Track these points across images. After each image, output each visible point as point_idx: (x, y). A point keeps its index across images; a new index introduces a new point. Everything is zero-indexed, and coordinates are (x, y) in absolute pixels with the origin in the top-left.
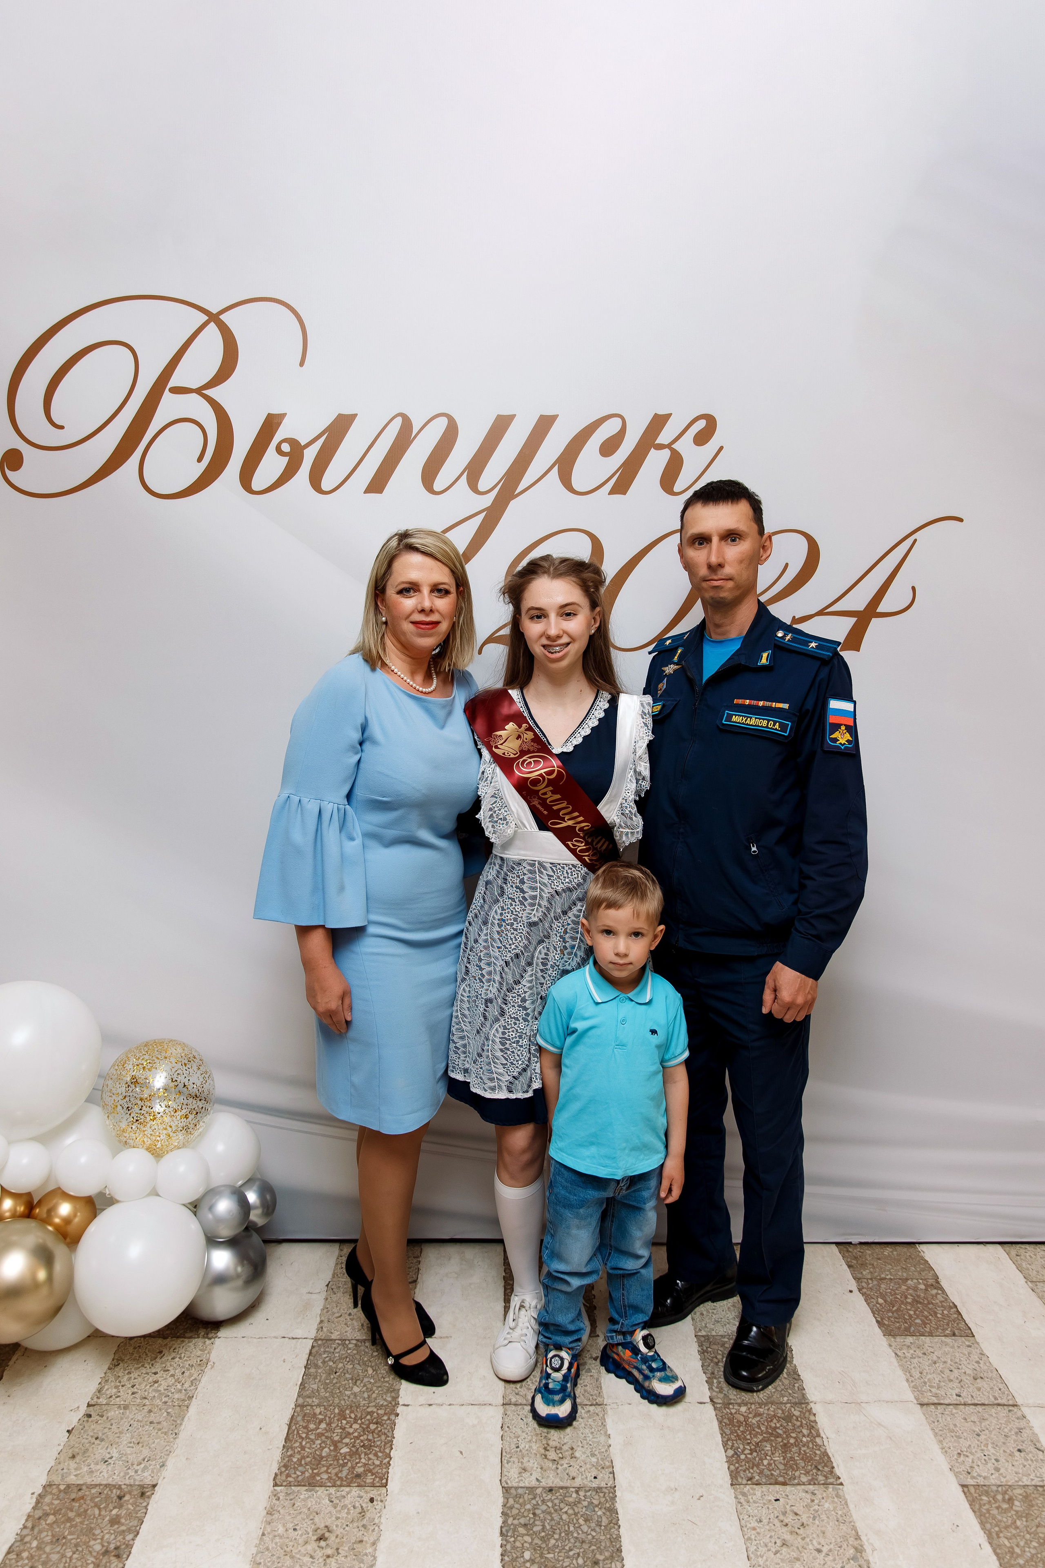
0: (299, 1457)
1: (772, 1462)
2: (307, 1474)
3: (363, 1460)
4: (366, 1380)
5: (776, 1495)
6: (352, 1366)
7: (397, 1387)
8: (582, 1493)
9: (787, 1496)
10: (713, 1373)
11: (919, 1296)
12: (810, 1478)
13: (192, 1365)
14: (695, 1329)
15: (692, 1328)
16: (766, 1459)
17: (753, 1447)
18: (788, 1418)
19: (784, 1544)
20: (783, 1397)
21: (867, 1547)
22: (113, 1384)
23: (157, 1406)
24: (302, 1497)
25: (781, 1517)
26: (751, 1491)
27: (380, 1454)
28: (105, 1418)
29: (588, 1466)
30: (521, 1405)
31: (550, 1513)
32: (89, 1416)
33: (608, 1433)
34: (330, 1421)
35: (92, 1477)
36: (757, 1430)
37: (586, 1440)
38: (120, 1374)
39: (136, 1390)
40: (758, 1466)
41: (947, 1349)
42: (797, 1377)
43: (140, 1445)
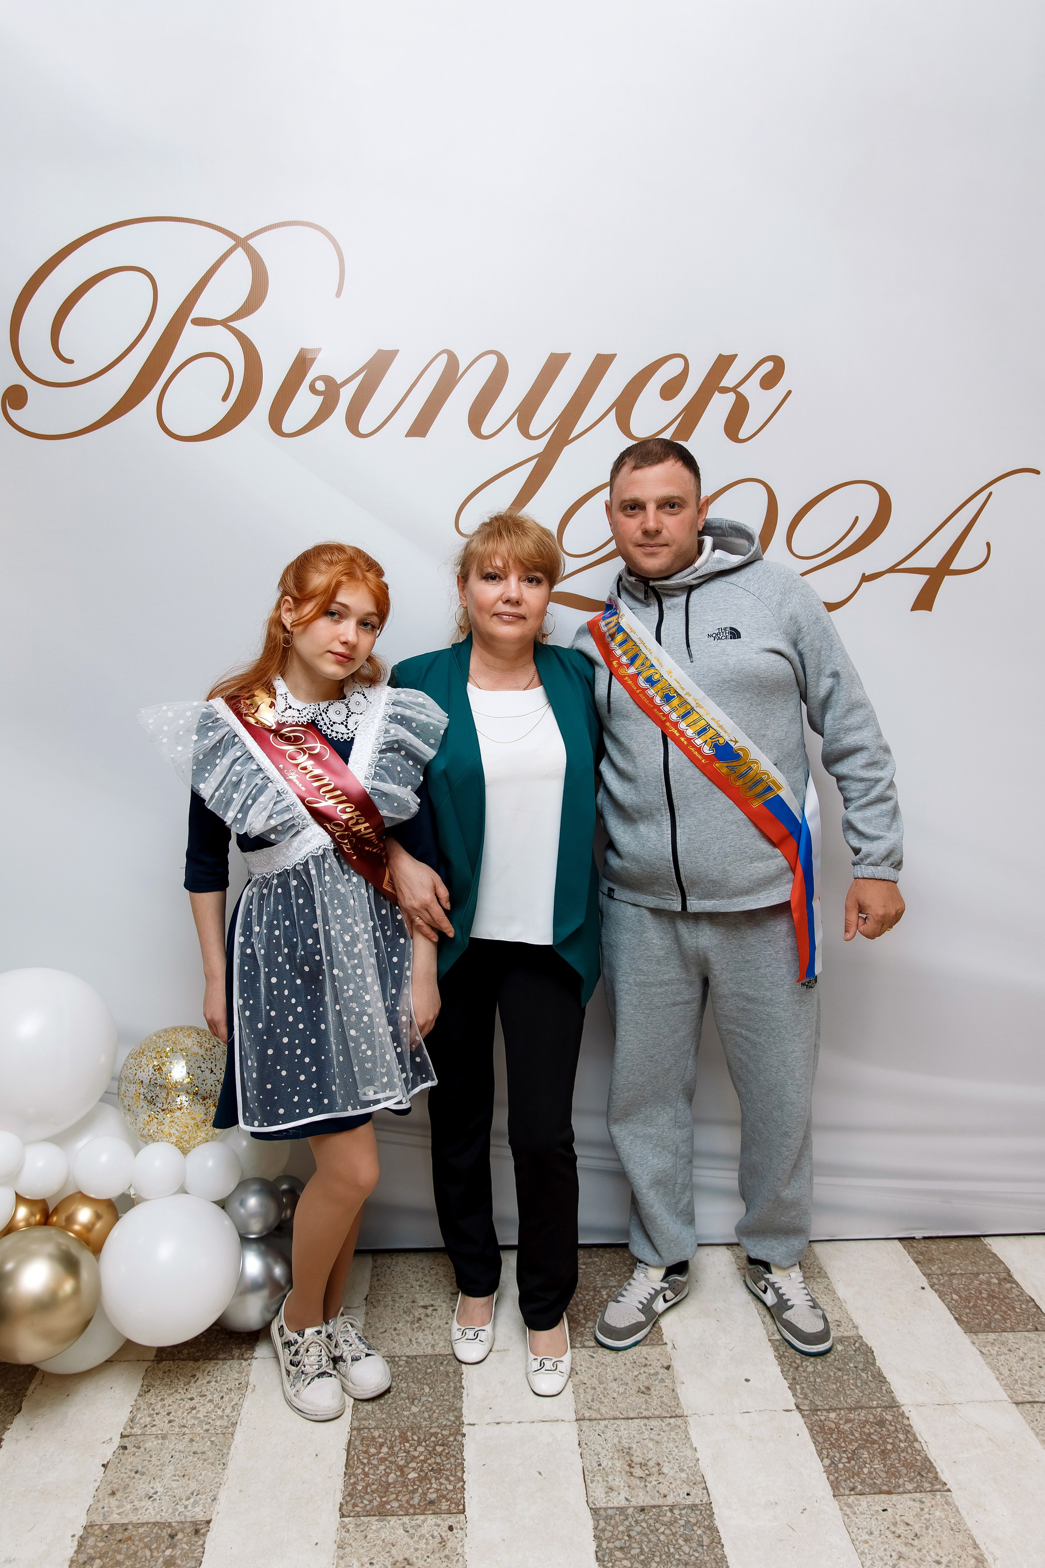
0: (364, 1484)
1: (872, 1470)
2: (375, 1503)
3: (434, 1486)
4: (423, 1399)
5: (882, 1505)
6: (405, 1385)
7: (458, 1406)
8: (676, 1512)
9: (895, 1505)
10: (794, 1379)
11: (993, 1291)
12: (915, 1485)
13: (231, 1389)
14: (768, 1333)
15: (765, 1332)
16: (866, 1467)
17: (850, 1455)
18: (881, 1423)
19: (900, 1557)
20: (872, 1400)
21: (987, 1556)
22: (146, 1412)
23: (199, 1435)
24: (374, 1528)
25: (893, 1529)
26: (856, 1502)
27: (452, 1478)
28: (142, 1449)
29: (678, 1482)
30: (595, 1419)
31: (646, 1535)
32: (125, 1448)
33: (694, 1446)
34: (391, 1444)
35: (137, 1515)
36: (851, 1437)
37: (672, 1454)
38: (153, 1401)
39: (172, 1418)
40: (858, 1474)
41: (1032, 1345)
42: (883, 1380)
43: (186, 1478)
